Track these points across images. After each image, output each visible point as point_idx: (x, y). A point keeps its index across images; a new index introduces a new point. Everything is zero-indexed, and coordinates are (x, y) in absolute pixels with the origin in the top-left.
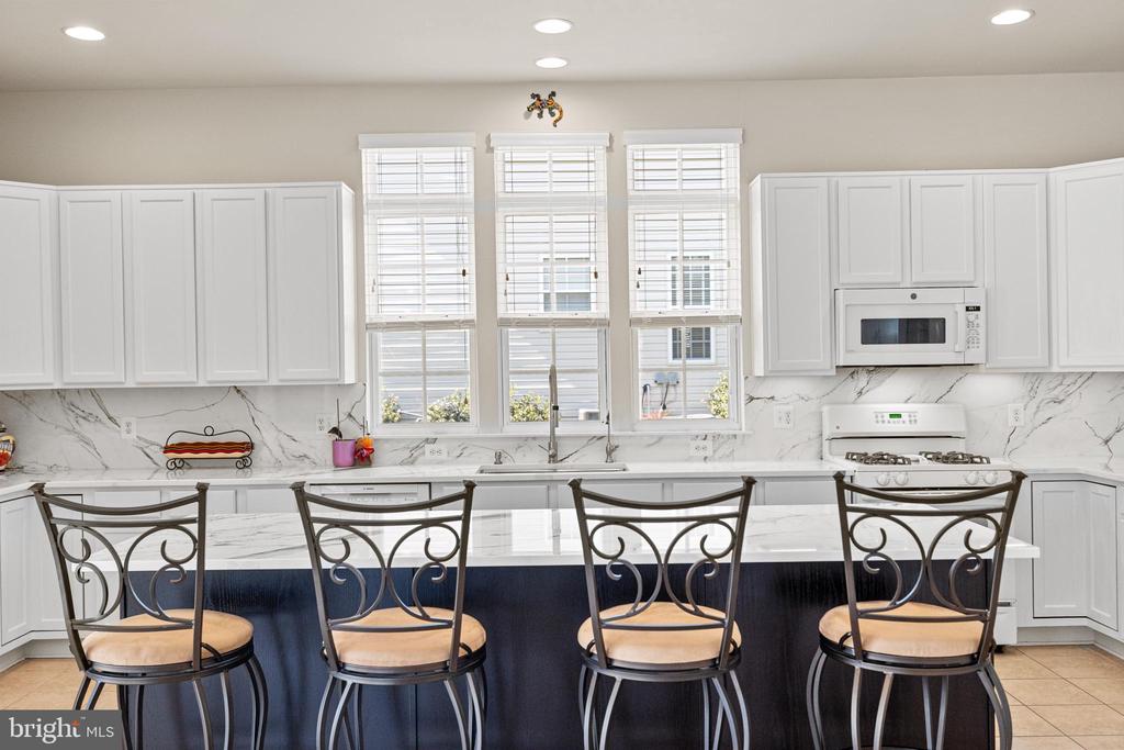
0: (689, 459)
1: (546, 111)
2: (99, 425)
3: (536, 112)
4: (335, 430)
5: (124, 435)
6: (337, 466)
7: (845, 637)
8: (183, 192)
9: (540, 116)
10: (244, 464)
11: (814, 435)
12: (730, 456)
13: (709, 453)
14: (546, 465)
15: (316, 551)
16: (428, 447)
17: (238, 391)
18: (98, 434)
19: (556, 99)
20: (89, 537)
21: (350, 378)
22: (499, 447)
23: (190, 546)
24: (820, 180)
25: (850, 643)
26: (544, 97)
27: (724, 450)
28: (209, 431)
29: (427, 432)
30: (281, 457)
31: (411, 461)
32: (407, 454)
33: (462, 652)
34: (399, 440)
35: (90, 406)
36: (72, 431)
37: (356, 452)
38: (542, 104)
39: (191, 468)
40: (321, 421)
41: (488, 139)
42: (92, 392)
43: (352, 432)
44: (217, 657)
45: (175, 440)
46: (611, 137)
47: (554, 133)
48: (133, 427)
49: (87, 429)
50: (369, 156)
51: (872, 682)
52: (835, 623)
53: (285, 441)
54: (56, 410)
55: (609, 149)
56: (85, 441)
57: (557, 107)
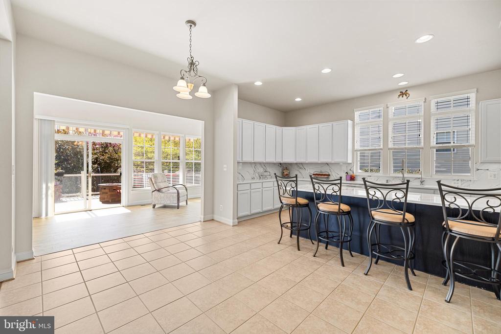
1: (404, 95)
3: (401, 96)
4: (347, 173)
9: (403, 97)
19: (408, 92)
21: (350, 161)
26: (404, 92)
28: (321, 172)
37: (351, 178)
40: (344, 170)
42: (302, 163)
45: (315, 173)
46: (425, 98)
47: (407, 100)
48: (308, 170)
50: (356, 113)
53: (336, 175)
54: (296, 166)
55: (425, 102)
56: (300, 172)
57: (408, 94)
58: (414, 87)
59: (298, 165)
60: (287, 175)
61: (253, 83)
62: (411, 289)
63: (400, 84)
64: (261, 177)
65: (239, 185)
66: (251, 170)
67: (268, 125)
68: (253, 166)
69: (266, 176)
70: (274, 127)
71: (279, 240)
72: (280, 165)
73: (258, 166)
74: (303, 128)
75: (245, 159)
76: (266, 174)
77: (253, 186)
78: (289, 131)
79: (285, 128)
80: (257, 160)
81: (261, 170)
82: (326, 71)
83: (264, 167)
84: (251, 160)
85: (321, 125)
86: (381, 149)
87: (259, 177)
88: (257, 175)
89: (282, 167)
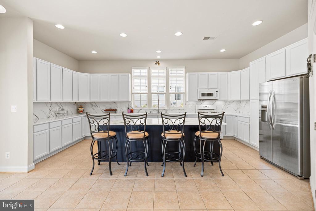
4: (128, 108)
5: (99, 108)
7: (199, 135)
8: (107, 75)
10: (115, 112)
11: (195, 109)
14: (157, 113)
15: (125, 122)
16: (141, 110)
17: (115, 102)
18: (96, 108)
20: (94, 120)
21: (130, 101)
22: (151, 110)
23: (108, 121)
24: (196, 74)
25: (200, 136)
26: (157, 62)
27: (182, 111)
28: (111, 108)
32: (138, 111)
33: (145, 137)
34: (136, 109)
35: (94, 104)
36: (92, 107)
38: (157, 63)
40: (126, 107)
42: (95, 102)
43: (130, 108)
44: (111, 137)
45: (106, 109)
49: (94, 107)
50: (133, 70)
51: (203, 141)
52: (198, 133)
54: (89, 105)
55: (167, 69)
57: (159, 63)
58: (163, 60)
59: (92, 103)
60: (82, 111)
61: (55, 25)
62: (186, 176)
63: (157, 57)
64: (58, 115)
65: (35, 127)
66: (47, 109)
67: (65, 69)
68: (49, 105)
69: (63, 114)
70: (71, 71)
71: (91, 171)
72: (75, 104)
73: (54, 105)
75: (40, 99)
76: (63, 112)
77: (52, 125)
78: (84, 76)
79: (80, 73)
80: (54, 99)
81: (57, 109)
82: (123, 35)
83: (60, 106)
84: (47, 99)
87: (55, 116)
88: (53, 113)
89: (77, 105)
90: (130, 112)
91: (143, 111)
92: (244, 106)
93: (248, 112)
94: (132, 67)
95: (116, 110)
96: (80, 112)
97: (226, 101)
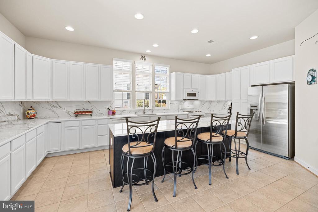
0: (162, 113)
2: (57, 108)
4: (108, 109)
5: (63, 110)
6: (109, 115)
8: (82, 64)
10: (91, 115)
11: (178, 109)
12: (168, 112)
13: (165, 112)
14: (143, 114)
16: (124, 112)
17: (89, 102)
18: (58, 111)
19: (145, 57)
22: (136, 111)
24: (182, 74)
27: (167, 111)
28: (84, 109)
29: (123, 109)
30: (97, 114)
31: (121, 114)
32: (120, 113)
34: (119, 110)
35: (55, 104)
36: (51, 109)
37: (113, 113)
38: (143, 58)
39: (78, 116)
40: (105, 107)
41: (135, 62)
42: (56, 102)
43: (111, 109)
45: (76, 111)
46: (153, 64)
47: (144, 62)
48: (66, 109)
49: (54, 109)
50: (114, 62)
53: (98, 111)
54: (47, 105)
56: (54, 112)
60: (34, 116)
72: (21, 104)
74: (64, 62)
85: (87, 64)
86: (131, 91)
89: (23, 106)
90: (111, 114)
91: (127, 112)
92: (215, 105)
93: (220, 111)
94: (113, 58)
95: (91, 112)
96: (31, 116)
97: (201, 101)
